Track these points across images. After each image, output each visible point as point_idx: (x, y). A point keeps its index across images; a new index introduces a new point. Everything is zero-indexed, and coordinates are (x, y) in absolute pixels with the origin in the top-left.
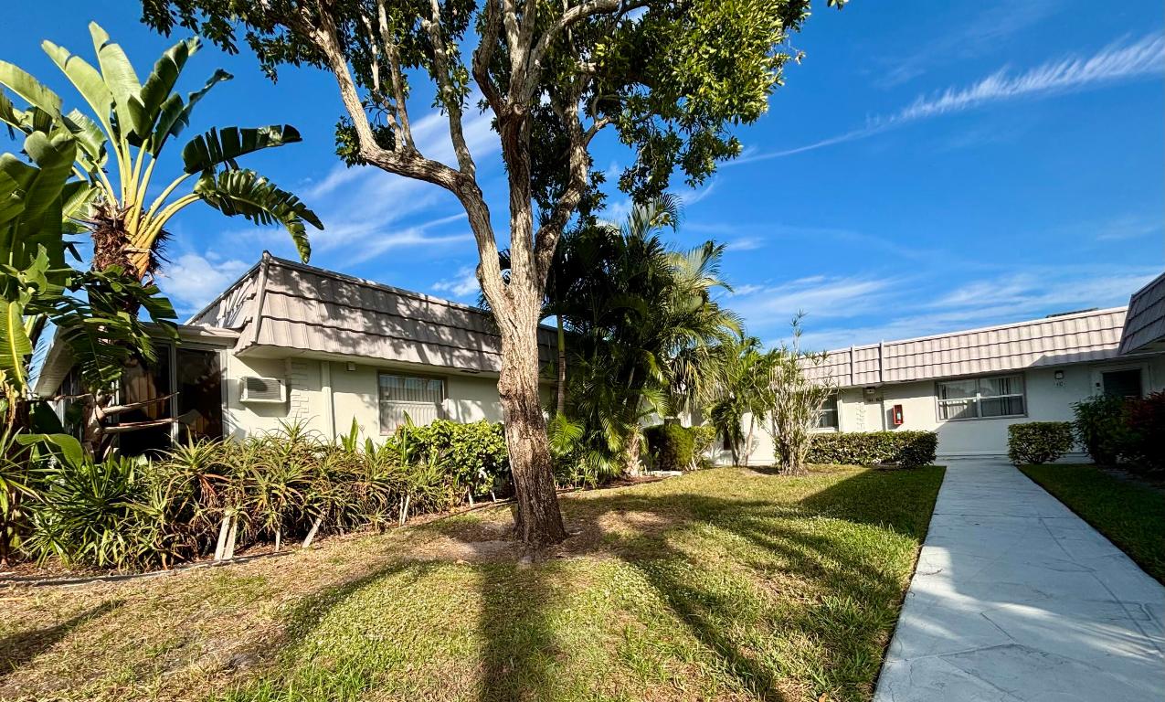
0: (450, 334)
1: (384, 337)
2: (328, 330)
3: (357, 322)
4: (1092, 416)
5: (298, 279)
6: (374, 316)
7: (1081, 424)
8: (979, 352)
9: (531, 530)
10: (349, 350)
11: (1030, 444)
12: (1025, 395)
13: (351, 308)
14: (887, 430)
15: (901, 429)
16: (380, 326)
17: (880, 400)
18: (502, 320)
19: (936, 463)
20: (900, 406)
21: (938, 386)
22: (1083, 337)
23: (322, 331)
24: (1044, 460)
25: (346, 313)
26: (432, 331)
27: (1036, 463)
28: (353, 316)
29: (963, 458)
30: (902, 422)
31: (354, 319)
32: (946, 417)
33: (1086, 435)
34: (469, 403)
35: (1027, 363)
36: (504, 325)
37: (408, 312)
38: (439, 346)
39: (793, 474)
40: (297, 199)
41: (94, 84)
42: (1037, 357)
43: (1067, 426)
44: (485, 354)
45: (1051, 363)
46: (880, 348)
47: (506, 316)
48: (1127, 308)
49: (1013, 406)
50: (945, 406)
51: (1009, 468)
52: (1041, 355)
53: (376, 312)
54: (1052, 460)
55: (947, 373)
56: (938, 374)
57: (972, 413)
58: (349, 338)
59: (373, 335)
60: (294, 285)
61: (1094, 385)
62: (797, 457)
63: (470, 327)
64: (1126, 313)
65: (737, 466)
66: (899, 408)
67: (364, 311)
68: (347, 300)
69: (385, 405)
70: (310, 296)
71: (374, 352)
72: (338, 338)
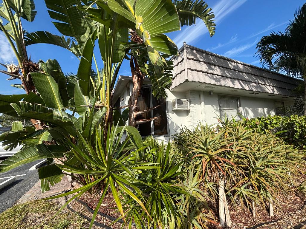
0: (247, 76)
1: (227, 77)
2: (209, 75)
3: (217, 71)
5: (196, 53)
6: (222, 68)
10: (218, 83)
13: (215, 65)
16: (225, 73)
25: (213, 67)
26: (241, 75)
28: (216, 68)
31: (216, 70)
34: (247, 108)
37: (232, 67)
38: (247, 82)
44: (260, 84)
53: (223, 67)
58: (217, 78)
59: (224, 77)
60: (196, 56)
63: (253, 73)
67: (219, 66)
68: (212, 61)
69: (220, 111)
70: (201, 60)
71: (226, 84)
72: (214, 79)
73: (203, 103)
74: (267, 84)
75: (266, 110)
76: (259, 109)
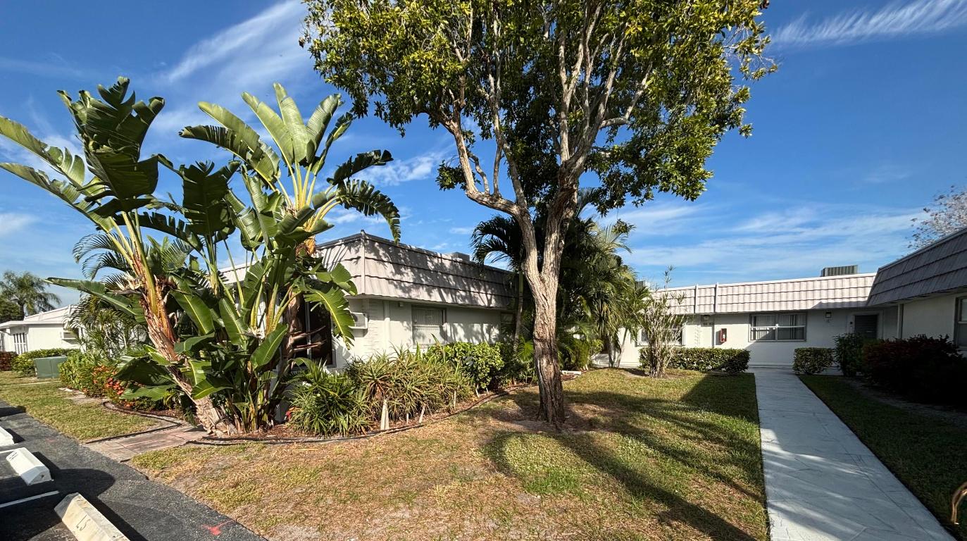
0: (454, 281)
1: (422, 285)
2: (395, 282)
3: (408, 276)
4: (845, 345)
5: (378, 248)
6: (416, 271)
7: (839, 349)
8: (781, 296)
9: (553, 416)
10: (407, 296)
11: (807, 361)
12: (806, 327)
13: (406, 266)
14: (716, 347)
15: (725, 346)
16: (420, 278)
17: (712, 324)
18: (538, 294)
19: (747, 371)
20: (726, 329)
21: (753, 318)
22: (846, 292)
23: (392, 283)
24: (813, 372)
25: (403, 270)
26: (445, 279)
27: (809, 374)
28: (406, 272)
29: (764, 367)
30: (726, 340)
31: (407, 274)
32: (754, 338)
33: (840, 357)
34: (456, 325)
35: (810, 306)
36: (539, 298)
37: (433, 267)
38: (452, 290)
39: (659, 376)
40: (389, 199)
41: (277, 124)
42: (817, 303)
43: (830, 351)
44: (472, 293)
45: (825, 307)
46: (715, 288)
47: (541, 293)
48: (875, 274)
49: (798, 334)
50: (755, 331)
51: (792, 376)
52: (819, 301)
53: (418, 268)
54: (819, 372)
55: (759, 309)
56: (753, 310)
57: (772, 336)
58: (406, 287)
59: (417, 284)
60: (377, 253)
61: (849, 323)
62: (662, 366)
63: (464, 275)
64: (874, 278)
65: (612, 367)
66: (724, 331)
67: (412, 267)
68: (403, 261)
69: (414, 329)
70: (385, 259)
71: (418, 296)
72: (401, 288)
73: (387, 319)
74: (482, 291)
75: (485, 326)
76: (475, 325)
